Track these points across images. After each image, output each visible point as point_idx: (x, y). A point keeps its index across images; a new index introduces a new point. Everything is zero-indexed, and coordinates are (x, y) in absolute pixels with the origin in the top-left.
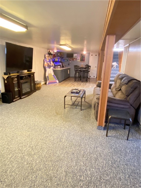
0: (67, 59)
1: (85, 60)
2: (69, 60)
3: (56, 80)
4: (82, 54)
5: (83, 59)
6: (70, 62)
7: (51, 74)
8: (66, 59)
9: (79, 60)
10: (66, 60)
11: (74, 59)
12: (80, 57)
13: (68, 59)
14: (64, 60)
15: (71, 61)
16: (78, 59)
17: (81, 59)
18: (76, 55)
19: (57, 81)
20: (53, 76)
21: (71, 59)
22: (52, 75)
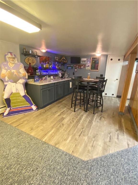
0: (71, 66)
1: (98, 68)
2: (74, 68)
3: (32, 105)
4: (94, 58)
5: (95, 66)
6: (76, 70)
7: (19, 93)
8: (70, 65)
9: (89, 68)
10: (70, 68)
11: (81, 66)
12: (90, 63)
13: (73, 66)
15: (77, 68)
16: (87, 66)
17: (92, 65)
18: (85, 59)
19: (34, 107)
20: (24, 96)
21: (77, 66)
22: (20, 96)
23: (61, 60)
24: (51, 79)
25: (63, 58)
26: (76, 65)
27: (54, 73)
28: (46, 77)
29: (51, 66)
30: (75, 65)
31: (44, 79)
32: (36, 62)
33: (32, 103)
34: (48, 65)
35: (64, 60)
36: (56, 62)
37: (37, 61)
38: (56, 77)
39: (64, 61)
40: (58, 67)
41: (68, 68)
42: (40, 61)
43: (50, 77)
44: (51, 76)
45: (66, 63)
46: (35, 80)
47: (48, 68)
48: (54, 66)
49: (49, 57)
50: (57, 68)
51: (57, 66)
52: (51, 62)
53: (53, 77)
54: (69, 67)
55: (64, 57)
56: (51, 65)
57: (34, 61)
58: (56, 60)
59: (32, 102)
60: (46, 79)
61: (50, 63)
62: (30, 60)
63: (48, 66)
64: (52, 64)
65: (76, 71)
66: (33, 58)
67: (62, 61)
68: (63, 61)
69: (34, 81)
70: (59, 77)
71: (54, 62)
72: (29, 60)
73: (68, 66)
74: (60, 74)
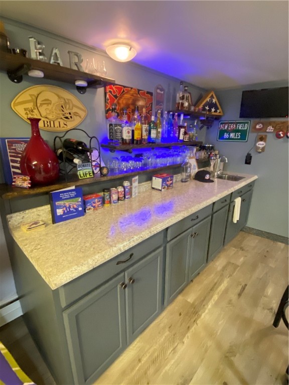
0: (240, 127)
2: (251, 136)
6: (261, 144)
8: (232, 127)
10: (232, 135)
13: (246, 127)
14: (222, 133)
15: (271, 137)
21: (270, 129)
23: (201, 106)
24: (153, 188)
25: (208, 99)
26: (265, 125)
27: (168, 161)
28: (126, 184)
29: (158, 133)
30: (258, 123)
31: (115, 197)
32: (82, 114)
33: (14, 373)
34: (145, 127)
35: (211, 105)
36: (179, 116)
37: (90, 111)
38: (178, 178)
39: (210, 110)
40: (185, 133)
41: (226, 135)
42: (107, 112)
43: (151, 179)
44: (154, 178)
45: (217, 118)
46: (59, 212)
47: (141, 141)
48: (169, 132)
49: (151, 94)
50: (181, 137)
51: (182, 130)
52: (159, 116)
53: (164, 180)
54: (229, 132)
55: (213, 93)
56: (156, 127)
57: (75, 110)
58: (182, 104)
59: (16, 368)
60: (126, 194)
61: (153, 118)
62: (47, 102)
63: (144, 133)
64: (161, 123)
65: (263, 149)
66: (68, 95)
67: (204, 109)
68: (207, 108)
69: (54, 222)
70: (190, 176)
71: (173, 115)
72: (39, 102)
73: (227, 131)
74: (193, 162)
